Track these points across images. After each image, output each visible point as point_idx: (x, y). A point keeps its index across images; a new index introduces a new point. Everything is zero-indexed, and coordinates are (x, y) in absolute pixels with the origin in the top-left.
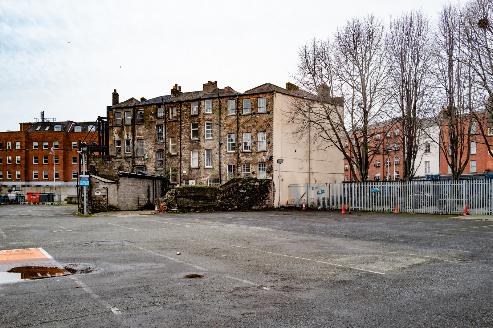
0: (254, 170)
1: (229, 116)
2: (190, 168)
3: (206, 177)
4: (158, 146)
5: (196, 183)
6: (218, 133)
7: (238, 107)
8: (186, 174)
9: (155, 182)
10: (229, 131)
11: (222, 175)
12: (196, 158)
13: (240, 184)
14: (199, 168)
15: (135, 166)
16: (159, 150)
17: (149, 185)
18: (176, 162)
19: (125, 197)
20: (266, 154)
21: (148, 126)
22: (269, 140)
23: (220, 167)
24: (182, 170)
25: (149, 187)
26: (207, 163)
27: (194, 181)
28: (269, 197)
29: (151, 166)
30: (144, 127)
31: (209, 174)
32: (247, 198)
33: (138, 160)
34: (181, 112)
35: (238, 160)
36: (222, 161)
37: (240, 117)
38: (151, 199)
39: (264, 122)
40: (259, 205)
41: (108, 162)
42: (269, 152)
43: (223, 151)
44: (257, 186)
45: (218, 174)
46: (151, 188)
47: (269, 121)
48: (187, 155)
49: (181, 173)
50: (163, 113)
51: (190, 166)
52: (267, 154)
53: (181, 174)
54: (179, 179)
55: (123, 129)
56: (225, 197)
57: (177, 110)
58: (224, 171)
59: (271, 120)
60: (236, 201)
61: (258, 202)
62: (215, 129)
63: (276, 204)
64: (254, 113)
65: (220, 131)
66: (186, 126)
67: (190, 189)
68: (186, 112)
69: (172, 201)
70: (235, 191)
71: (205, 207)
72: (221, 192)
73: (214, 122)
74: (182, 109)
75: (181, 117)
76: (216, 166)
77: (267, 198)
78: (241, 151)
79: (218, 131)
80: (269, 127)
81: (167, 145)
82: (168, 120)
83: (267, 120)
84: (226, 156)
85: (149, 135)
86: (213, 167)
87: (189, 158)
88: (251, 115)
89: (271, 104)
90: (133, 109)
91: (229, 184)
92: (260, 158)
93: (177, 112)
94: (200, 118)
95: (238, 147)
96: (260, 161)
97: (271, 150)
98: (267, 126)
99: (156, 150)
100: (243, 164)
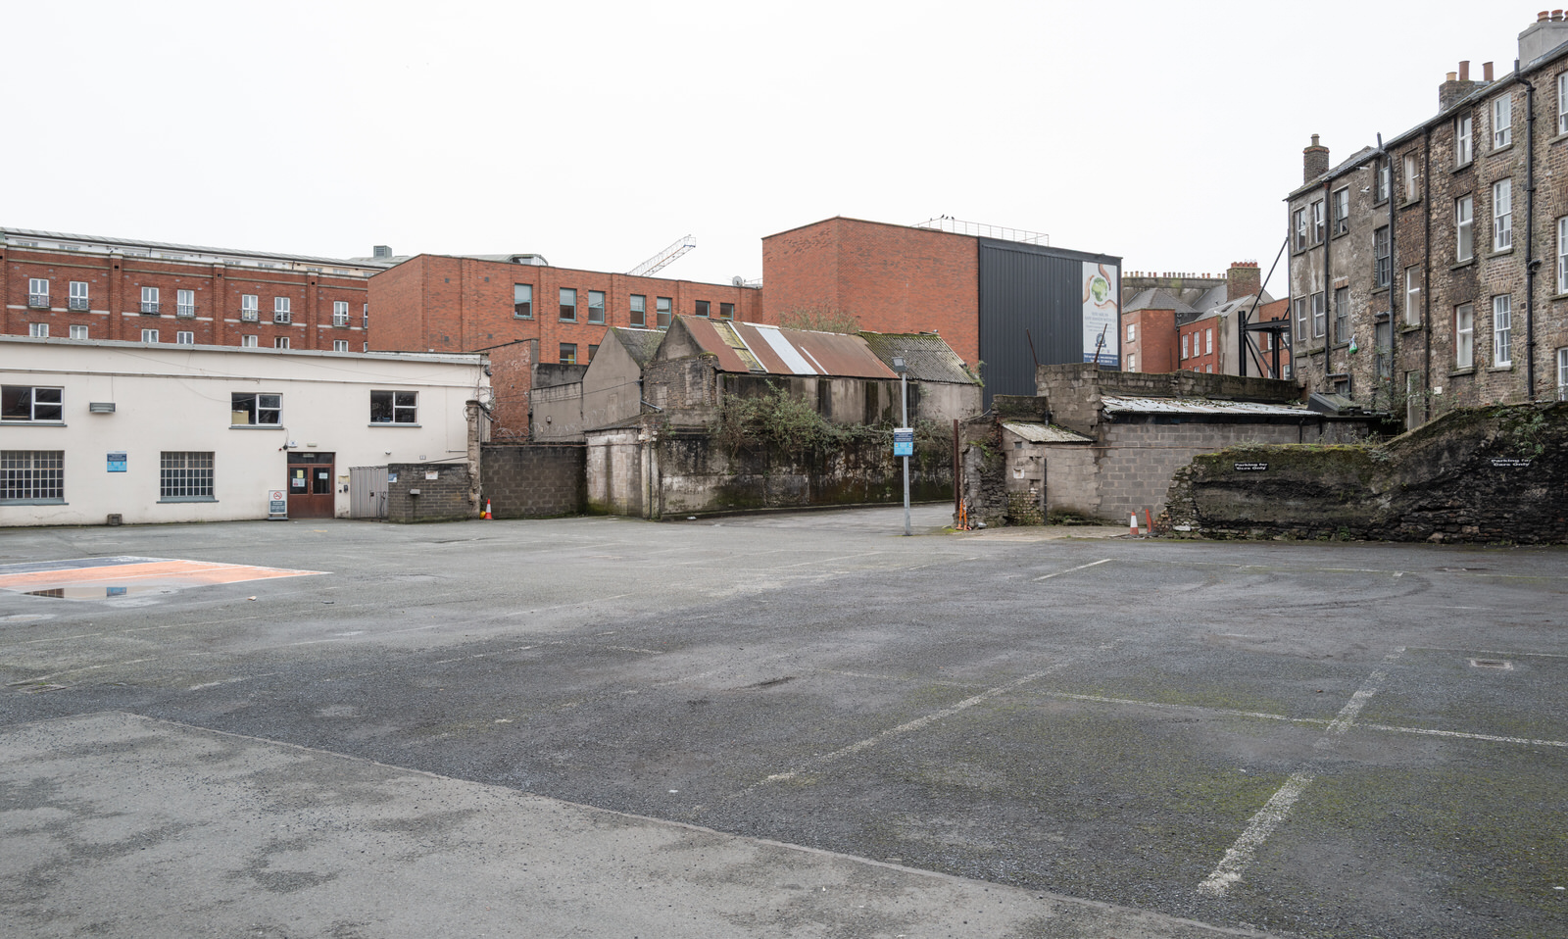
1: (1560, 142)
2: (1455, 373)
4: (1378, 302)
6: (1526, 221)
11: (1537, 396)
12: (1468, 335)
14: (1473, 374)
15: (1332, 378)
16: (1379, 317)
18: (1417, 356)
21: (1358, 237)
23: (1531, 359)
26: (1502, 352)
29: (1365, 377)
30: (1349, 243)
31: (1501, 391)
33: (1338, 358)
34: (1428, 167)
41: (1075, 383)
43: (1543, 294)
45: (1528, 390)
48: (1444, 326)
49: (1428, 396)
50: (1389, 185)
51: (1451, 366)
55: (1308, 261)
56: (1413, 488)
57: (1421, 164)
58: (1546, 376)
60: (1474, 504)
62: (1518, 208)
65: (1531, 211)
66: (1443, 215)
67: (1245, 458)
68: (1441, 165)
69: (1181, 498)
70: (1463, 462)
71: (1314, 526)
72: (1391, 468)
73: (1517, 182)
74: (1431, 155)
75: (1429, 187)
76: (1522, 356)
79: (1526, 216)
81: (1397, 298)
82: (1400, 207)
84: (1550, 312)
85: (1359, 271)
86: (1512, 363)
87: (1449, 335)
90: (1325, 189)
91: (1432, 435)
93: (1420, 172)
94: (1478, 176)
99: (1373, 317)
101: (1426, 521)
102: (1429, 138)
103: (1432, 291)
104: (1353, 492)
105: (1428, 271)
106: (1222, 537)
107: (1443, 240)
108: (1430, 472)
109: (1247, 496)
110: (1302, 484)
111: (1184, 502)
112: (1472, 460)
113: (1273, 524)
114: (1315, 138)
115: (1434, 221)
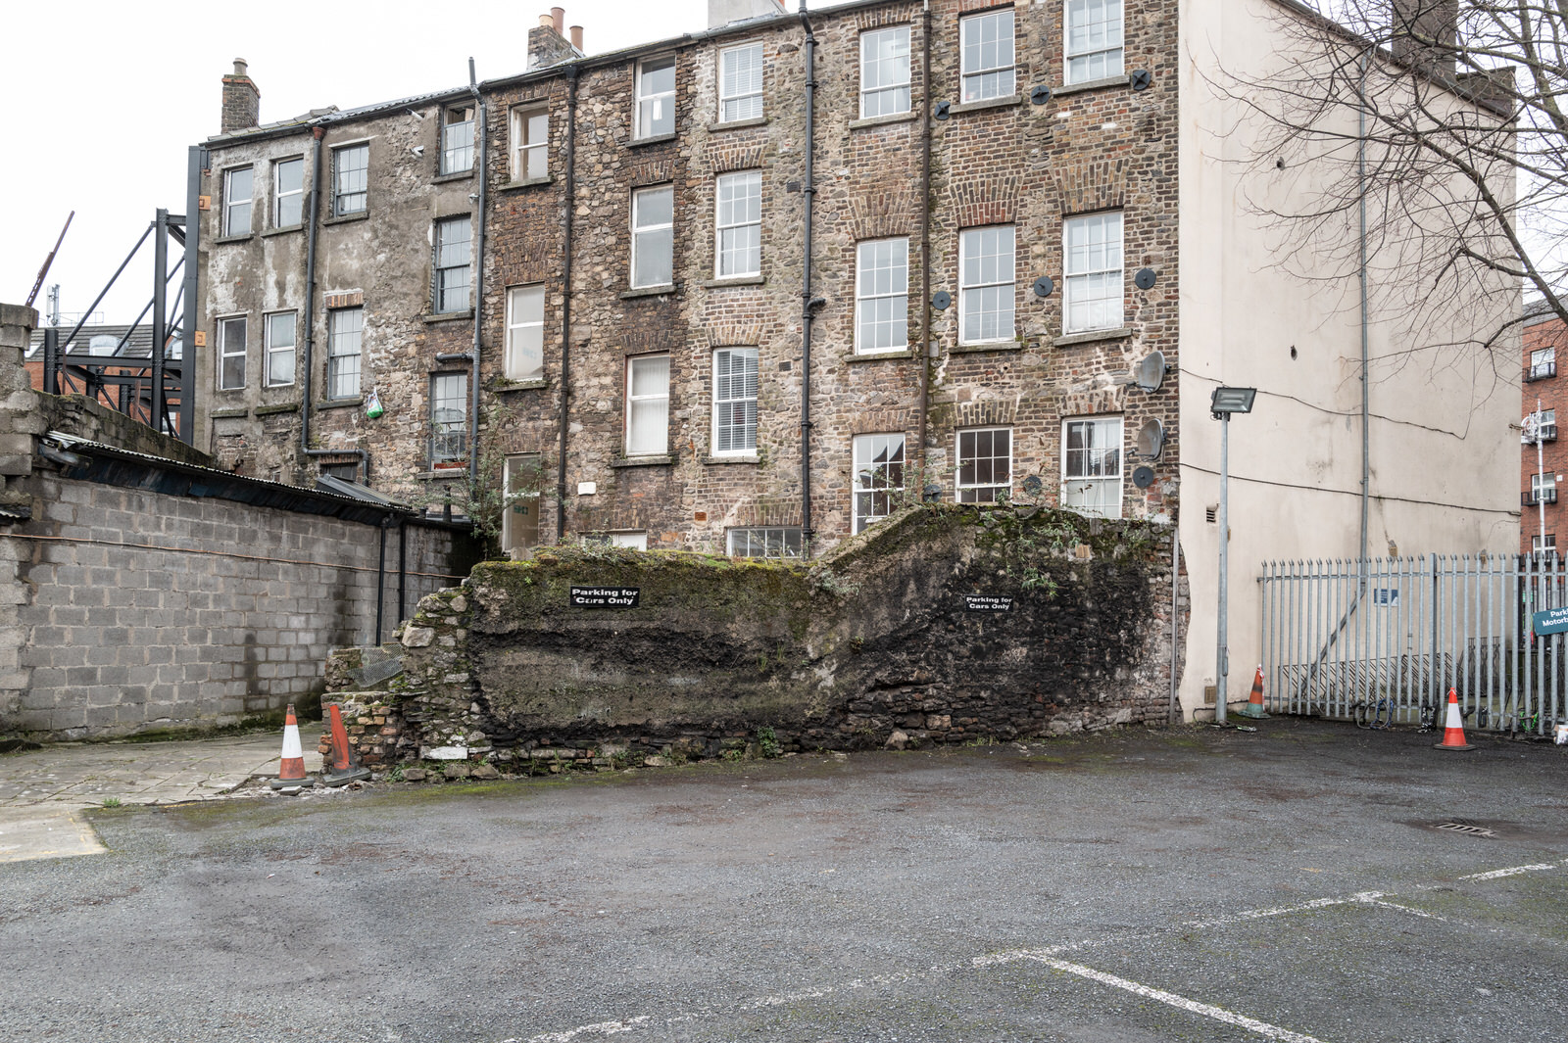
0: (1033, 469)
1: (868, 128)
2: (621, 463)
3: (715, 517)
4: (440, 338)
6: (799, 237)
7: (928, 65)
8: (597, 502)
9: (393, 537)
10: (869, 223)
11: (816, 504)
12: (655, 406)
13: (969, 554)
14: (670, 464)
15: (314, 457)
16: (443, 361)
17: (348, 558)
18: (536, 430)
20: (1127, 356)
21: (391, 226)
22: (1148, 261)
23: (807, 449)
24: (569, 479)
25: (347, 572)
26: (724, 434)
27: (641, 542)
28: (1153, 650)
29: (399, 459)
30: (368, 236)
31: (733, 495)
32: (1018, 653)
33: (331, 423)
34: (573, 131)
35: (926, 403)
36: (823, 416)
37: (939, 127)
39: (1113, 144)
40: (1093, 700)
42: (1149, 343)
43: (828, 350)
44: (1079, 567)
45: (796, 494)
46: (363, 577)
47: (1150, 139)
48: (602, 387)
49: (563, 492)
50: (472, 151)
51: (618, 451)
52: (1136, 354)
53: (566, 502)
54: (550, 533)
55: (259, 255)
56: (868, 647)
57: (553, 124)
58: (831, 474)
59: (1160, 127)
60: (945, 676)
61: (1088, 684)
62: (778, 217)
63: (1190, 699)
64: (1040, 96)
65: (811, 224)
66: (602, 211)
67: (594, 576)
68: (600, 132)
69: (439, 676)
70: (934, 600)
71: (718, 729)
72: (837, 608)
73: (775, 176)
74: (579, 113)
75: (573, 162)
76: (781, 443)
77: (1141, 656)
78: (949, 345)
79: (794, 230)
80: (1146, 173)
81: (489, 333)
82: (501, 187)
83: (1129, 129)
84: (843, 381)
85: (393, 282)
86: (759, 452)
87: (614, 401)
88: (1018, 105)
89: (1160, 25)
90: (311, 138)
91: (893, 550)
92: (1079, 386)
93: (551, 138)
94: (687, 159)
95: (929, 318)
96: (1077, 406)
97: (1158, 329)
98: (1130, 173)
99: (427, 361)
100: (961, 427)
101: (881, 708)
102: (576, 88)
103: (576, 329)
104: (779, 655)
105: (569, 295)
106: (540, 771)
107: (603, 251)
108: (894, 618)
109: (595, 667)
110: (698, 637)
111: (450, 685)
112: (945, 597)
113: (644, 730)
114: (240, 64)
115: (582, 217)
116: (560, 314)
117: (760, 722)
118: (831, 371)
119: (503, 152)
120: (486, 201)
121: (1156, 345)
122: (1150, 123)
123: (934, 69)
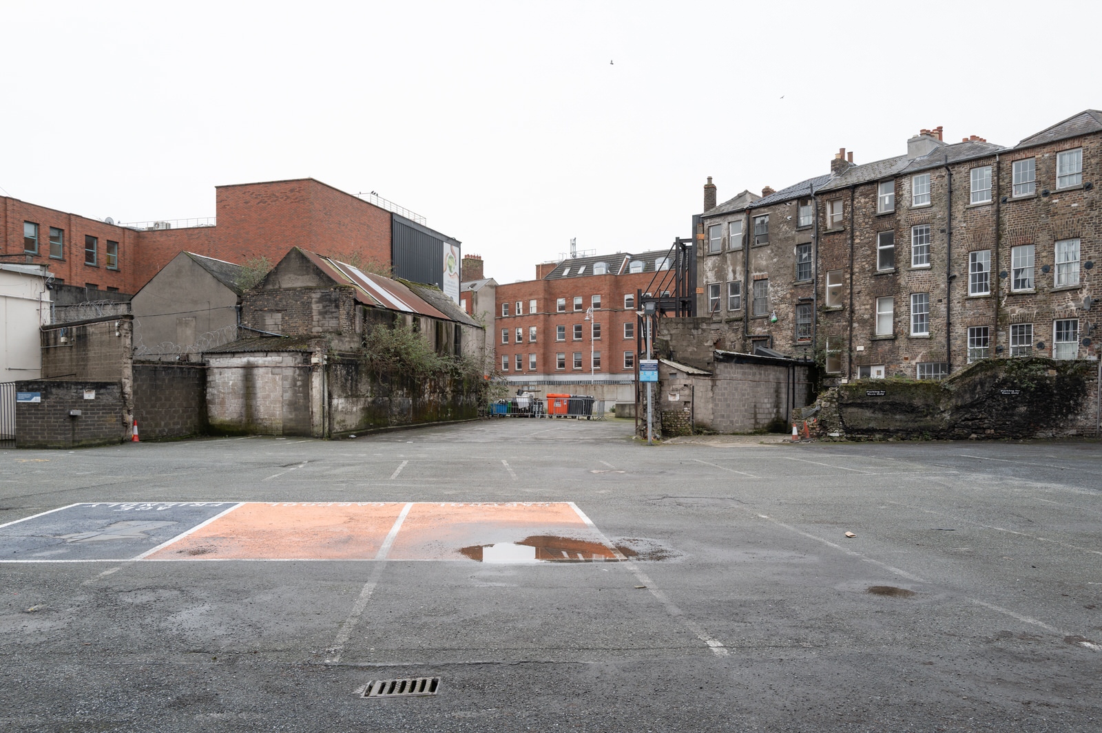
0: (1042, 339)
1: (974, 208)
2: (874, 339)
3: (913, 359)
4: (800, 291)
5: (887, 373)
6: (945, 251)
7: (998, 182)
8: (864, 353)
9: (791, 371)
10: (974, 245)
11: (952, 353)
12: (887, 315)
13: (1002, 375)
14: (894, 338)
15: (750, 337)
16: (802, 300)
17: (778, 379)
18: (839, 326)
19: (728, 406)
20: (1080, 296)
21: (779, 248)
22: (1090, 258)
23: (949, 332)
24: (853, 345)
25: (778, 383)
26: (916, 327)
27: (882, 369)
28: (1087, 408)
29: (784, 338)
30: (769, 252)
31: (919, 350)
32: (1023, 409)
33: (756, 325)
34: (853, 210)
35: (997, 315)
36: (956, 320)
37: (1003, 207)
38: (783, 410)
39: (1076, 212)
40: (1057, 426)
41: (694, 332)
42: (1090, 290)
43: (957, 294)
44: (1050, 378)
45: (945, 350)
46: (783, 385)
47: (1090, 211)
48: (866, 309)
49: (851, 350)
50: (811, 217)
51: (873, 334)
52: (1085, 295)
53: (852, 354)
54: (846, 366)
55: (724, 260)
56: (962, 407)
57: (845, 207)
58: (959, 342)
59: (1096, 205)
60: (992, 417)
61: (1054, 420)
62: (937, 243)
64: (1046, 194)
65: (950, 246)
66: (865, 241)
67: (873, 387)
68: (864, 210)
69: (831, 415)
70: (987, 392)
71: (910, 431)
72: (951, 395)
73: (936, 227)
74: (855, 202)
75: (853, 222)
76: (938, 330)
77: (1081, 410)
78: (1007, 292)
79: (944, 248)
80: (1090, 223)
81: (820, 289)
82: (824, 232)
83: (1083, 206)
84: (963, 306)
85: (780, 270)
86: (930, 334)
87: (871, 315)
88: (1036, 198)
89: (1097, 164)
90: (745, 214)
91: (972, 375)
92: (1060, 307)
93: (844, 212)
94: (900, 220)
95: (998, 282)
96: (1060, 315)
97: (1094, 285)
98: (1083, 224)
99: (795, 300)
100: (1012, 324)
101: (967, 426)
102: (853, 192)
103: (855, 287)
104: (931, 410)
105: (852, 274)
106: (858, 440)
107: (866, 257)
108: (971, 398)
109: (873, 413)
110: (904, 404)
111: (834, 417)
112: (992, 390)
113: (888, 431)
114: (710, 179)
115: (857, 244)
116: (848, 281)
117: (924, 430)
118: (959, 302)
119: (824, 218)
120: (818, 238)
121: (1093, 291)
122: (1092, 203)
123: (1001, 184)
